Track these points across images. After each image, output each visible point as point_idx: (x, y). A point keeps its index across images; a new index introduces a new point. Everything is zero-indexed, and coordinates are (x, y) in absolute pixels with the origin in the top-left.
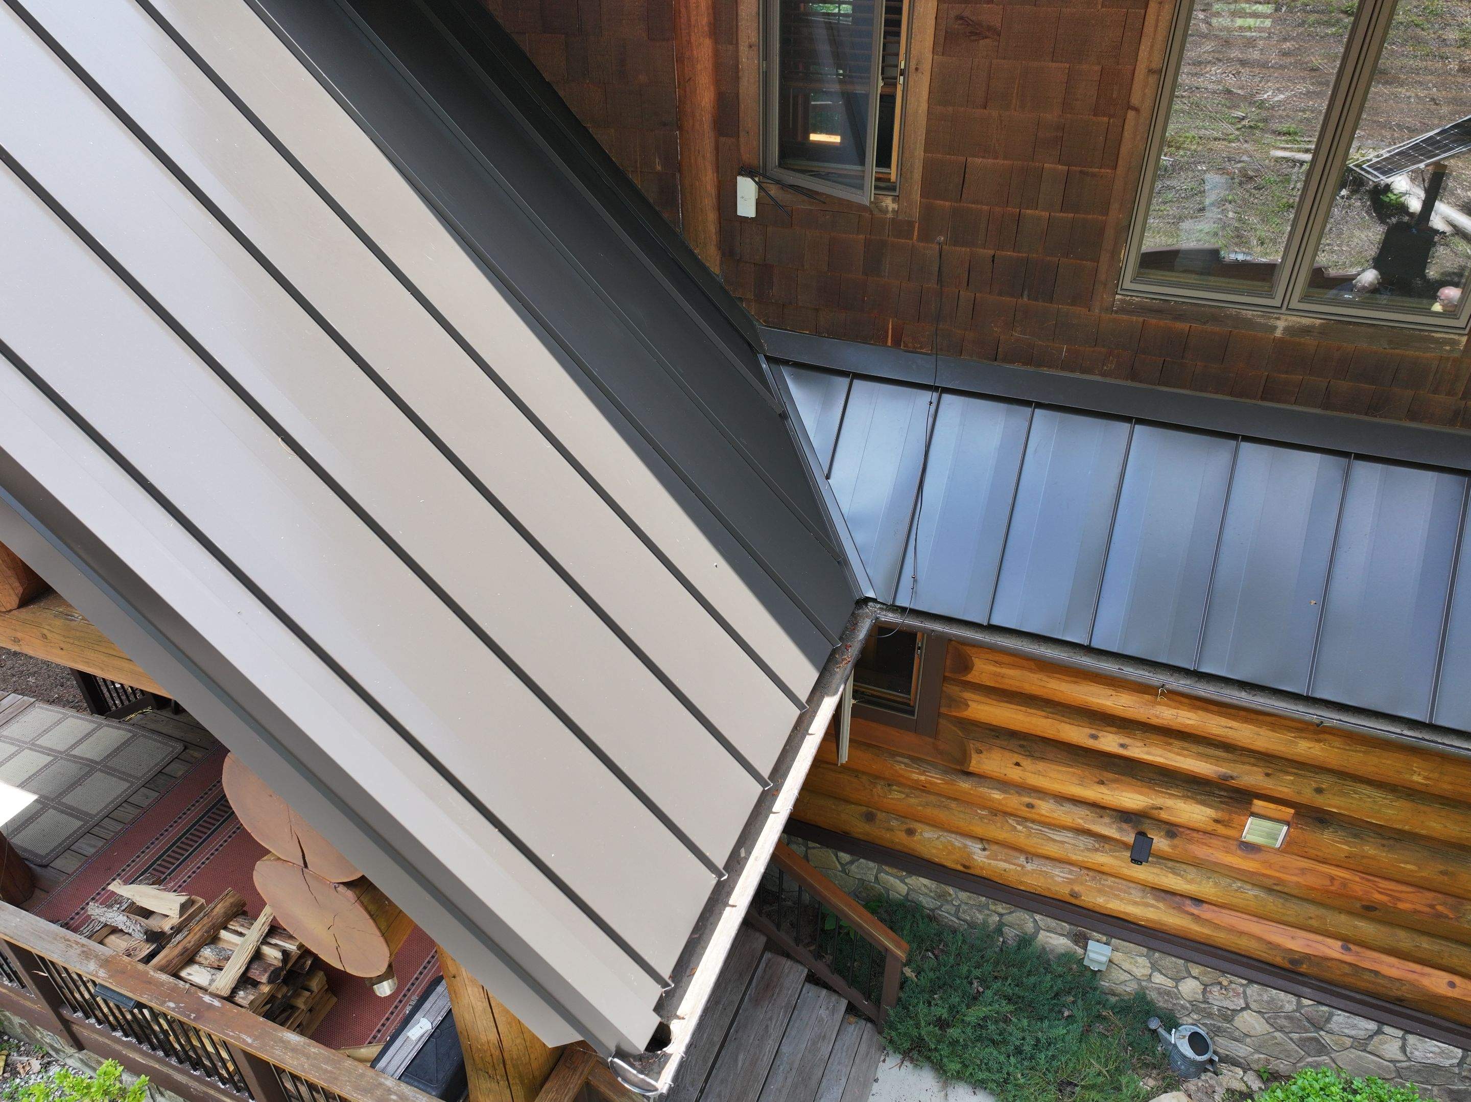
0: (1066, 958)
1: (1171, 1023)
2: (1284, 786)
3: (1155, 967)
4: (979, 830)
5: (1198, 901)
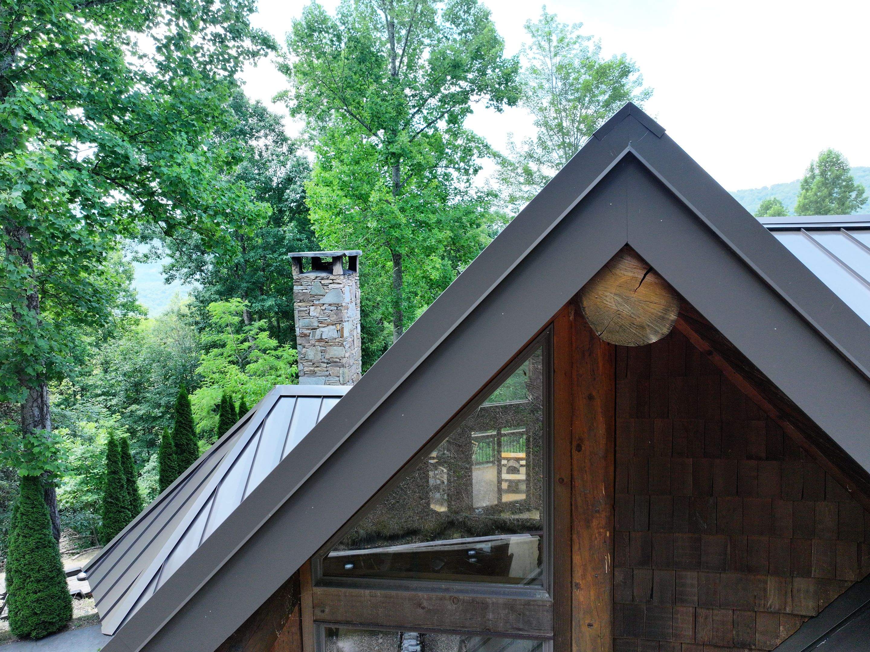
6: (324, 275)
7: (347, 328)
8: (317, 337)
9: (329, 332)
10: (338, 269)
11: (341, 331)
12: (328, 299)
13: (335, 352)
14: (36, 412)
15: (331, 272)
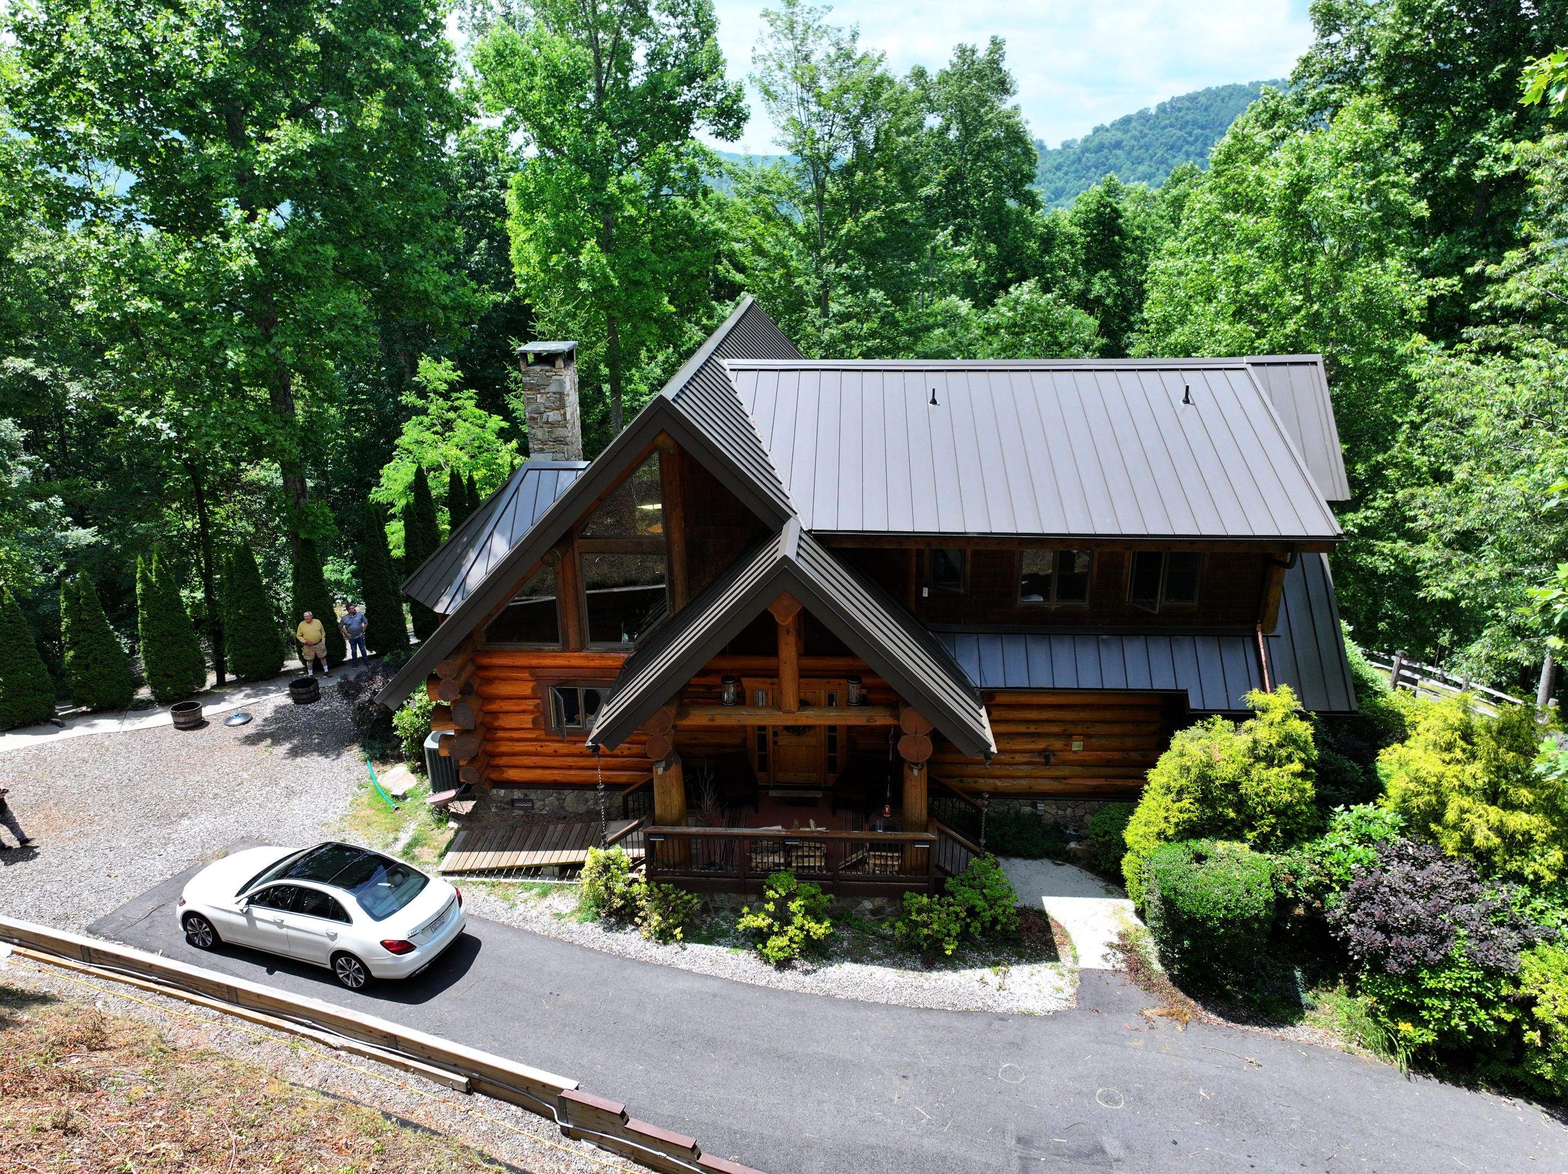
0: (1032, 814)
1: (1067, 828)
2: (1080, 729)
3: (1058, 808)
4: (998, 773)
5: (1065, 778)
6: (547, 368)
7: (569, 411)
8: (544, 419)
9: (553, 416)
10: (560, 363)
11: (564, 415)
12: (553, 388)
13: (560, 432)
14: (298, 486)
15: (554, 366)
